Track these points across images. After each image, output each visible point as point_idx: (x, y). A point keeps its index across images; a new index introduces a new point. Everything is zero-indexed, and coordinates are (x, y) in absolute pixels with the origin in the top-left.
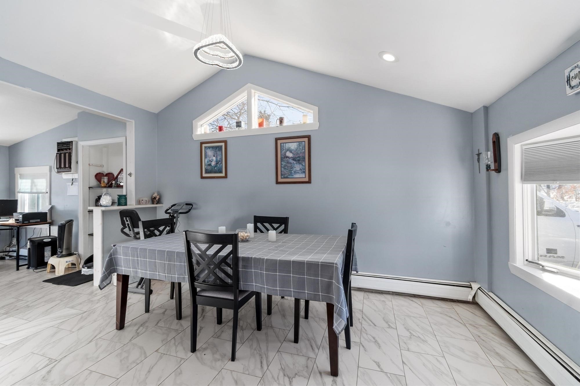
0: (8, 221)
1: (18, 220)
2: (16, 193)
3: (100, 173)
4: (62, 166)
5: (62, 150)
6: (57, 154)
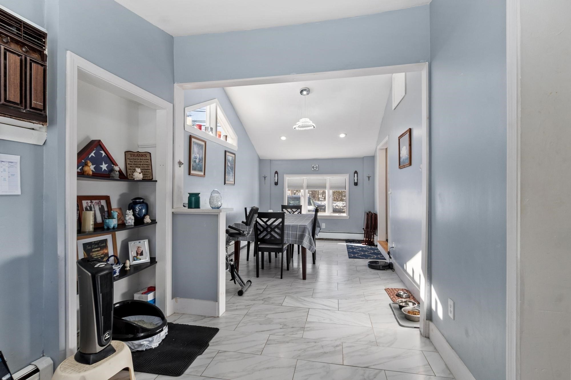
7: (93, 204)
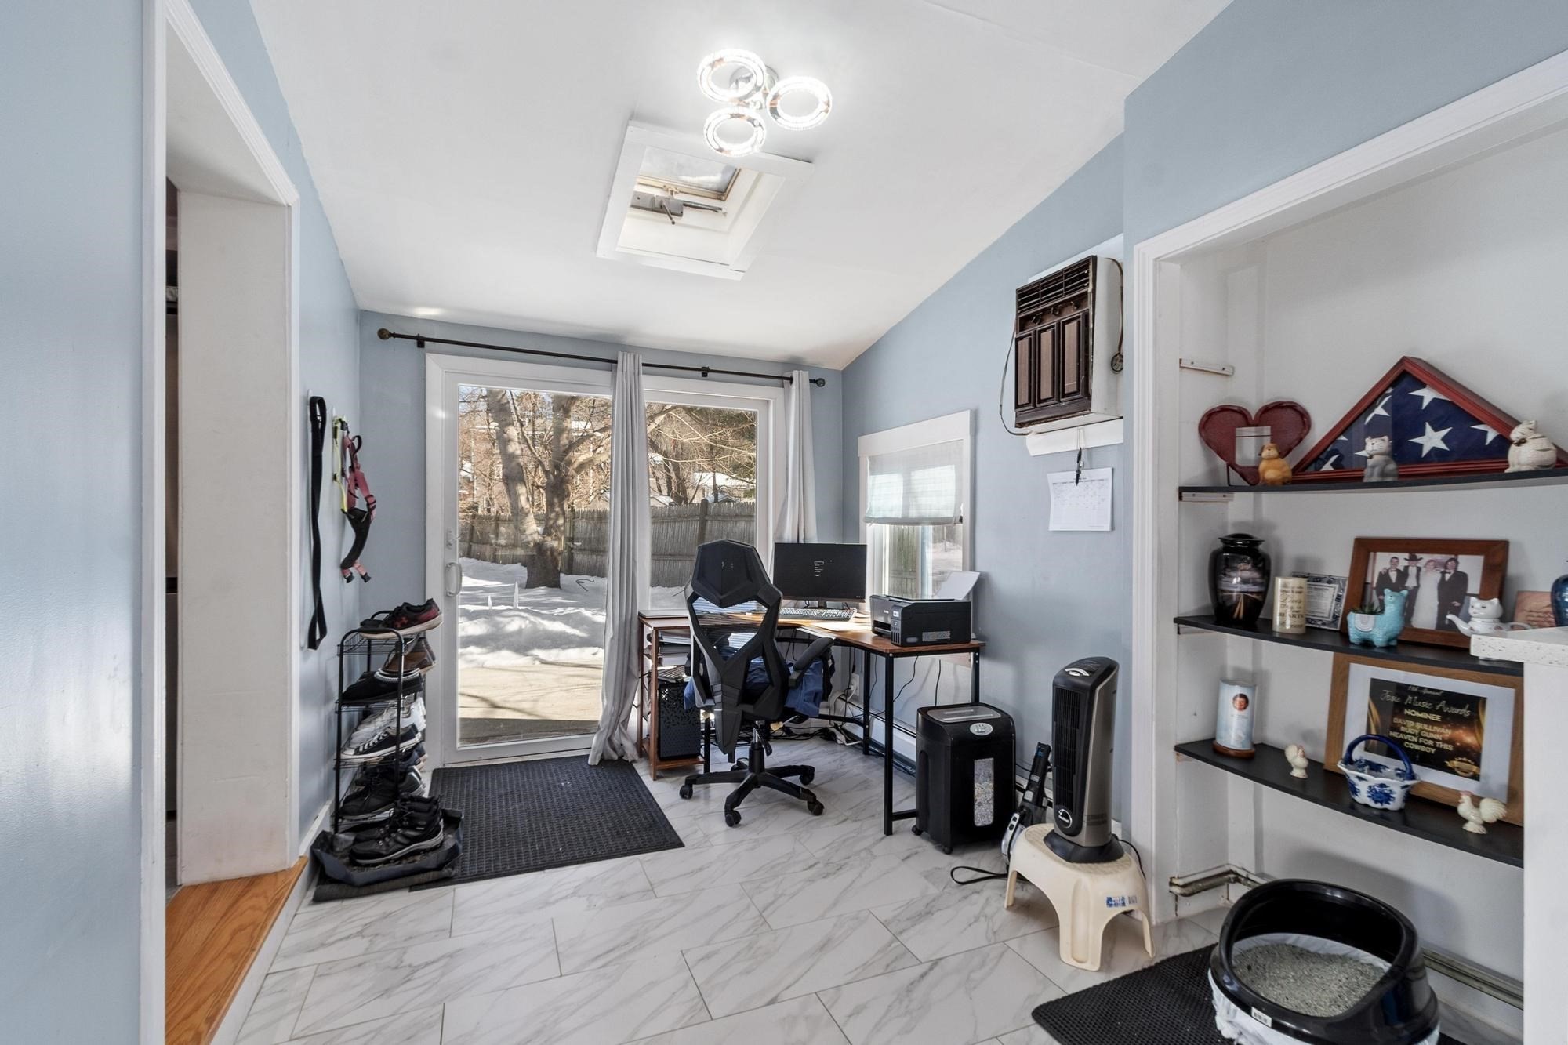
0: (847, 619)
1: (887, 626)
2: (861, 521)
3: (1224, 409)
4: (1046, 391)
5: (1039, 318)
6: (1017, 340)
7: (1419, 565)
